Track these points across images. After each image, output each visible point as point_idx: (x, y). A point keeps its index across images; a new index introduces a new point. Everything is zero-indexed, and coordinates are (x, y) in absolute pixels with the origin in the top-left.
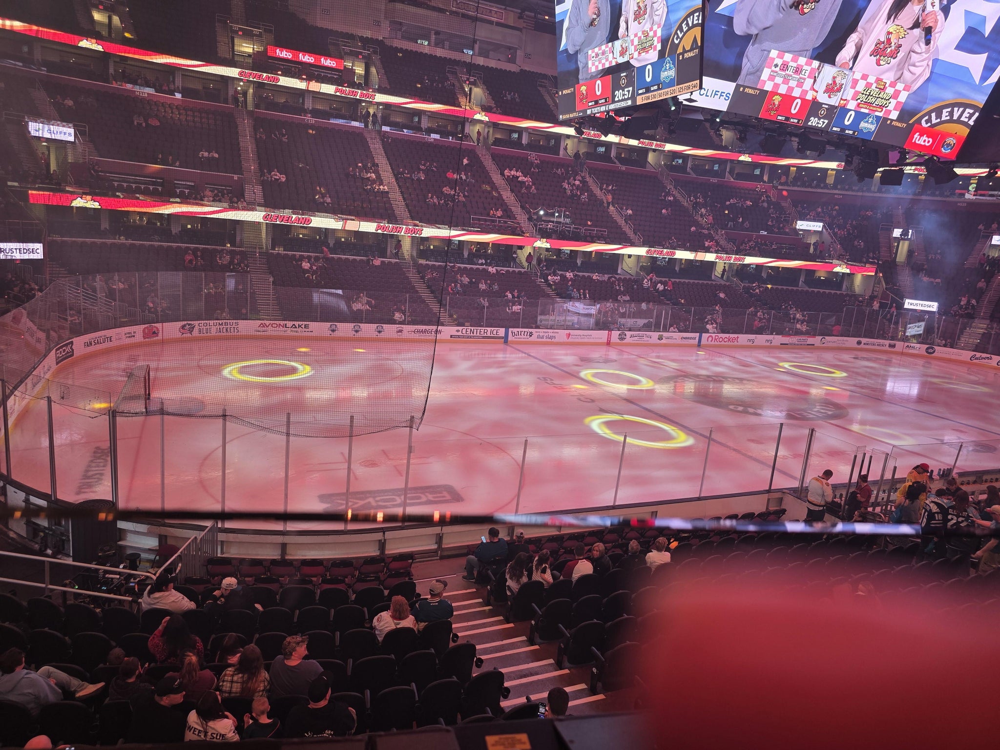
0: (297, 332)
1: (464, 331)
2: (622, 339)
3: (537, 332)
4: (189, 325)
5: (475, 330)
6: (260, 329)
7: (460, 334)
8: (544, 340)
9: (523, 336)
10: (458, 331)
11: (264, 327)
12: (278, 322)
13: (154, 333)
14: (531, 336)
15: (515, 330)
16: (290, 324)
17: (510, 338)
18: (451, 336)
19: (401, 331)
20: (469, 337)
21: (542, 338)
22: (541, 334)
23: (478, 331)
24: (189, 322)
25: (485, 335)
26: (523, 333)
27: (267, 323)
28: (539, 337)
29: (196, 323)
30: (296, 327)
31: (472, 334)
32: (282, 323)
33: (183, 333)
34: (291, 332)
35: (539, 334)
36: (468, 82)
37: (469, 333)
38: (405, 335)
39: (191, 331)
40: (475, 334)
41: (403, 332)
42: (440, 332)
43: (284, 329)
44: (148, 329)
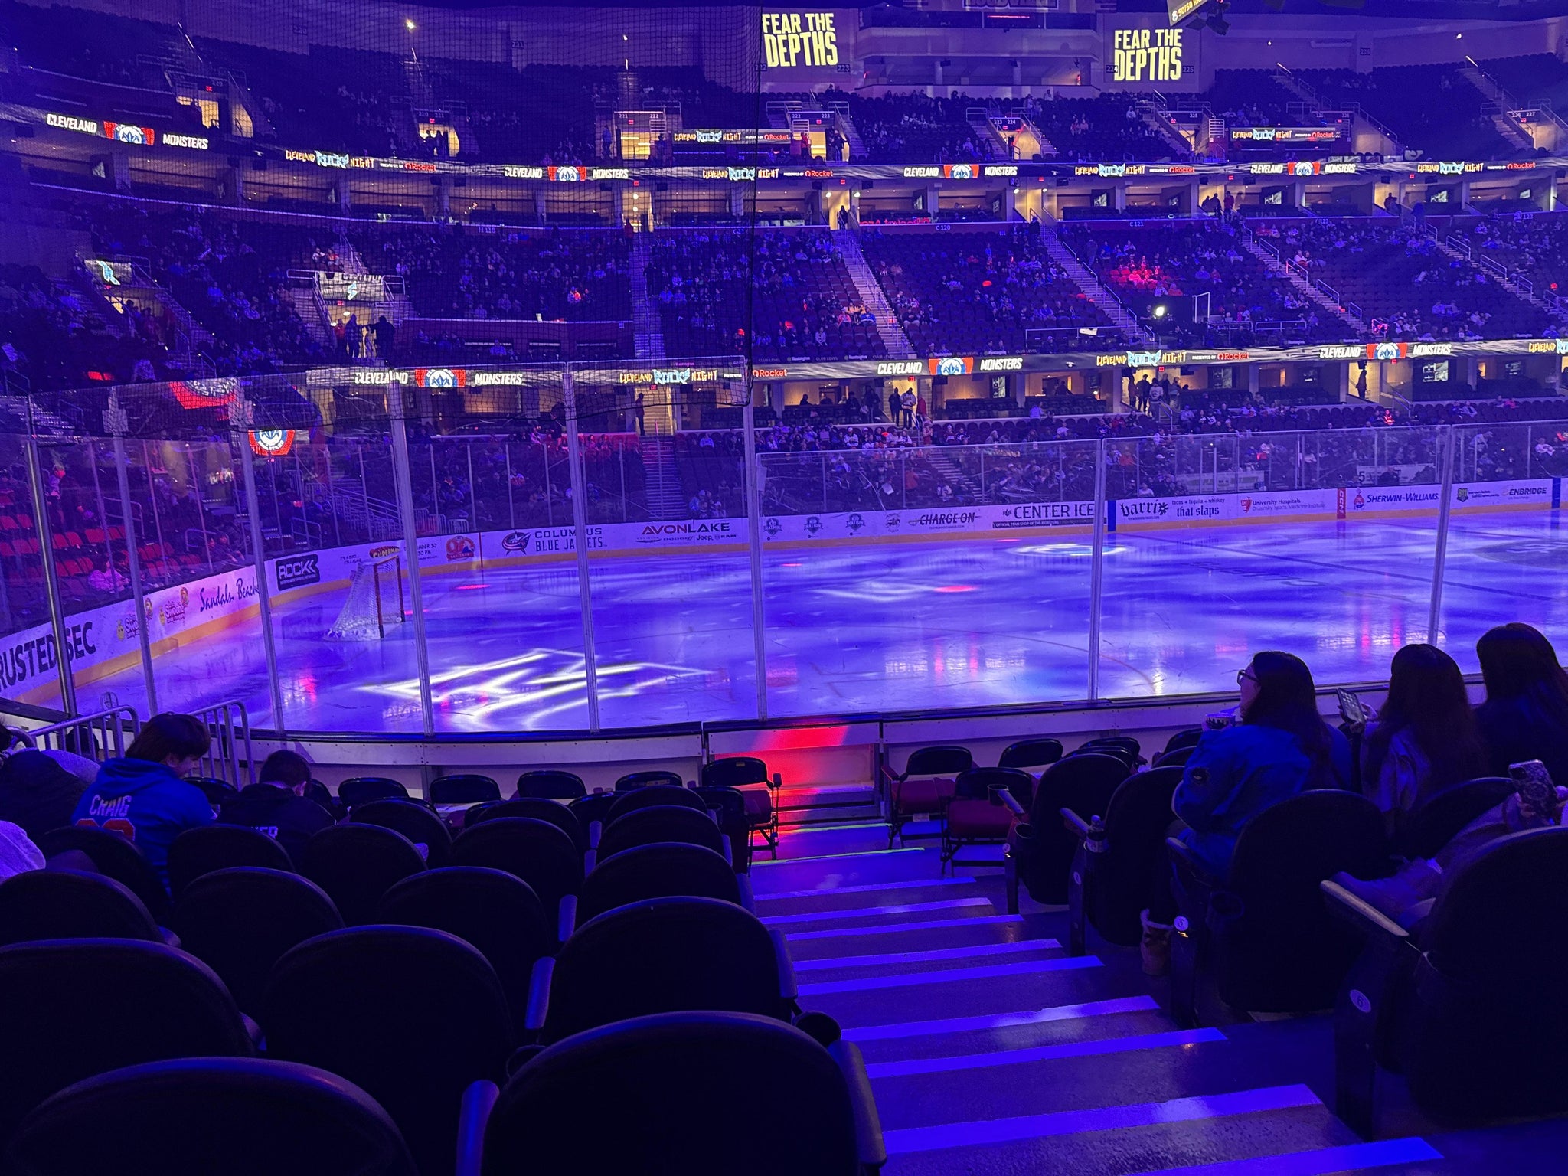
0: (710, 537)
1: (1020, 513)
3: (1174, 503)
4: (519, 535)
5: (1043, 510)
6: (646, 537)
7: (1012, 518)
8: (1194, 518)
9: (1146, 514)
10: (1007, 513)
11: (652, 533)
12: (675, 523)
13: (466, 550)
14: (1163, 512)
15: (1128, 503)
17: (1121, 519)
18: (995, 525)
20: (1031, 523)
21: (1189, 514)
22: (1186, 507)
23: (1050, 510)
24: (518, 531)
25: (1065, 517)
26: (1145, 508)
27: (657, 525)
28: (1181, 513)
30: (707, 530)
31: (1037, 518)
32: (682, 523)
33: (509, 551)
34: (700, 538)
35: (1179, 506)
36: (1005, 127)
37: (1031, 515)
38: (903, 529)
39: (523, 545)
40: (1043, 517)
41: (901, 524)
42: (971, 517)
43: (688, 534)
44: (455, 543)
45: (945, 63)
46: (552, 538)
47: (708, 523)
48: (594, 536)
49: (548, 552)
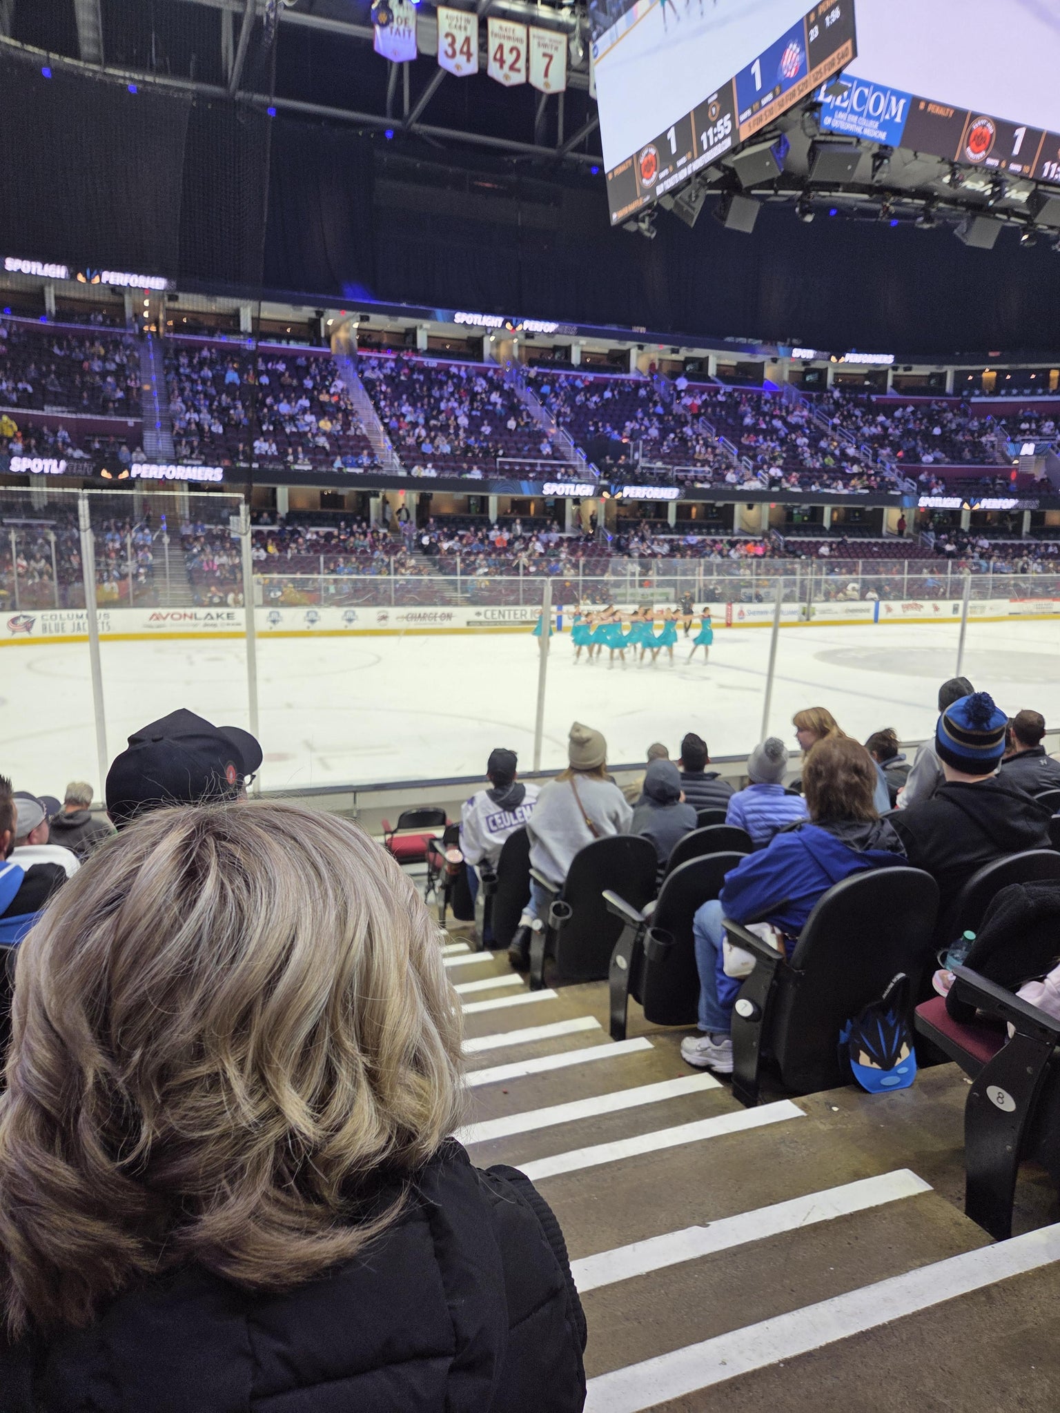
0: (215, 625)
1: (489, 614)
4: (25, 617)
6: (153, 622)
7: (482, 618)
10: (478, 614)
11: (158, 618)
12: (182, 611)
16: (201, 612)
18: (468, 623)
19: (384, 618)
24: (25, 613)
27: (163, 611)
29: (37, 614)
30: (213, 618)
32: (189, 611)
33: (14, 632)
34: (206, 625)
38: (392, 624)
39: (28, 626)
40: (507, 618)
41: (390, 619)
42: (449, 616)
43: (194, 621)
46: (58, 620)
48: (102, 620)
49: (54, 634)
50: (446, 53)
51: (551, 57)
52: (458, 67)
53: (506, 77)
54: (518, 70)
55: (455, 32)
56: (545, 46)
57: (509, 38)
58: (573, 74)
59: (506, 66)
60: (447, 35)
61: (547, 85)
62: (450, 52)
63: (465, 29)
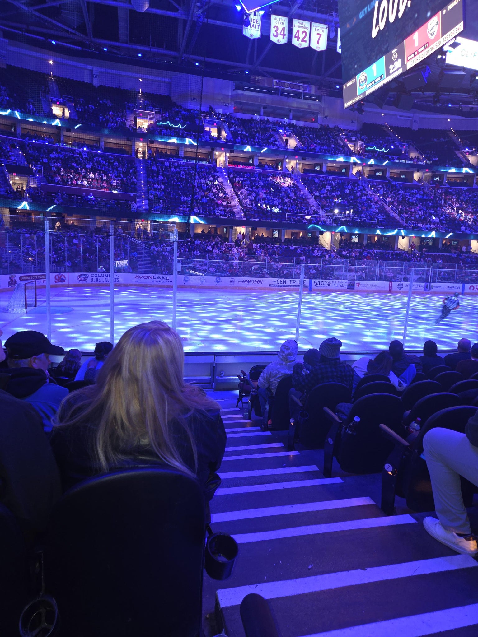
1: (279, 282)
2: (400, 288)
3: (333, 282)
4: (84, 275)
5: (287, 281)
6: (136, 279)
7: (276, 283)
8: (340, 288)
9: (323, 285)
10: (274, 281)
11: (138, 278)
12: (148, 275)
13: (62, 279)
14: (329, 285)
15: (317, 281)
16: (156, 276)
17: (313, 286)
18: (269, 285)
19: (233, 281)
20: (281, 286)
21: (338, 286)
22: (337, 284)
23: (289, 281)
24: (84, 273)
25: (294, 284)
26: (323, 283)
27: (141, 275)
28: (335, 286)
29: (89, 274)
30: (160, 279)
31: (284, 284)
32: (151, 275)
33: (80, 281)
34: (158, 281)
35: (335, 283)
36: (285, 135)
37: (282, 282)
38: (236, 284)
39: (86, 279)
40: (287, 284)
41: (235, 282)
42: (261, 282)
43: (153, 280)
44: (58, 276)
45: (265, 107)
46: (98, 277)
47: (161, 276)
48: (116, 277)
49: (96, 283)
50: (274, 34)
51: (320, 35)
52: (279, 41)
53: (300, 44)
54: (305, 41)
55: (277, 25)
56: (318, 30)
57: (302, 27)
58: (330, 43)
59: (300, 40)
60: (275, 27)
61: (318, 47)
62: (275, 34)
63: (283, 24)
